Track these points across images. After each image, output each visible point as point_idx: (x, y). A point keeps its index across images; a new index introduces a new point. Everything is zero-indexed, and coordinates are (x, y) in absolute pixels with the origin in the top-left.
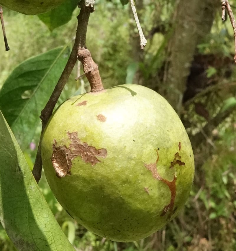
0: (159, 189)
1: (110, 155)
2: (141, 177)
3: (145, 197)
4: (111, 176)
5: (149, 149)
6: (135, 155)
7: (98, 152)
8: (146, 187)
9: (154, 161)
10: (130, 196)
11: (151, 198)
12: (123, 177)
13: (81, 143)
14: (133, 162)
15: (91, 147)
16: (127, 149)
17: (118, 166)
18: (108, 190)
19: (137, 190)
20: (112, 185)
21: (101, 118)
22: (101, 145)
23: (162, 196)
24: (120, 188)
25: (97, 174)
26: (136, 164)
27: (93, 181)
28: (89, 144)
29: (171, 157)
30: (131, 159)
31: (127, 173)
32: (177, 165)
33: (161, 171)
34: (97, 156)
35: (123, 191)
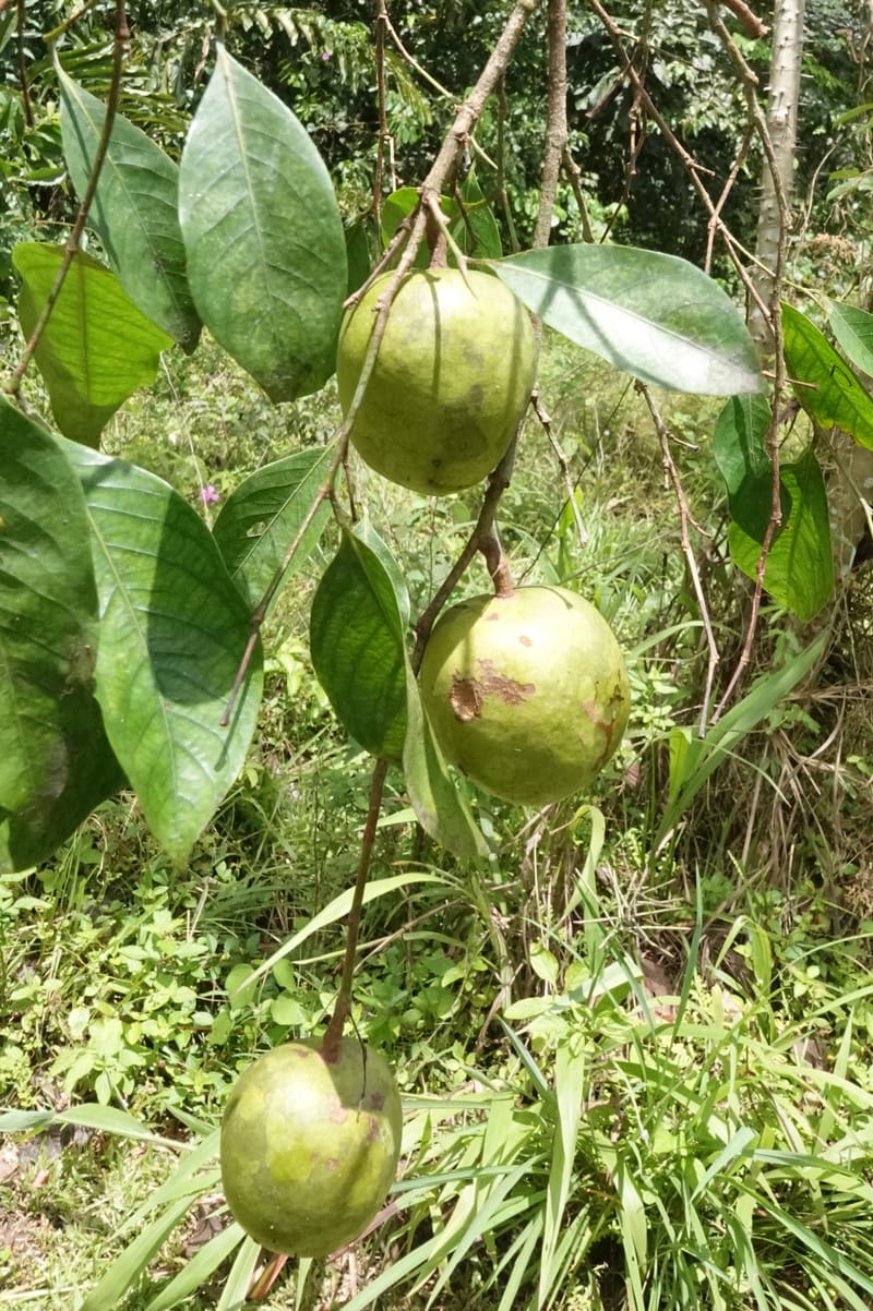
0: (595, 735)
1: (539, 692)
2: (576, 721)
3: (579, 747)
4: (539, 721)
5: (588, 682)
6: (570, 692)
7: (523, 688)
8: (581, 734)
9: (592, 698)
10: (561, 747)
11: (584, 747)
12: (555, 721)
13: (499, 675)
14: (568, 701)
15: (512, 681)
16: (562, 684)
17: (549, 707)
18: (533, 740)
19: (570, 738)
20: (540, 734)
21: (526, 641)
22: (526, 679)
23: (597, 744)
24: (549, 737)
25: (520, 718)
26: (572, 704)
27: (513, 727)
28: (510, 677)
29: (611, 692)
30: (565, 697)
31: (560, 716)
32: (617, 702)
33: (598, 712)
34: (520, 694)
35: (552, 740)
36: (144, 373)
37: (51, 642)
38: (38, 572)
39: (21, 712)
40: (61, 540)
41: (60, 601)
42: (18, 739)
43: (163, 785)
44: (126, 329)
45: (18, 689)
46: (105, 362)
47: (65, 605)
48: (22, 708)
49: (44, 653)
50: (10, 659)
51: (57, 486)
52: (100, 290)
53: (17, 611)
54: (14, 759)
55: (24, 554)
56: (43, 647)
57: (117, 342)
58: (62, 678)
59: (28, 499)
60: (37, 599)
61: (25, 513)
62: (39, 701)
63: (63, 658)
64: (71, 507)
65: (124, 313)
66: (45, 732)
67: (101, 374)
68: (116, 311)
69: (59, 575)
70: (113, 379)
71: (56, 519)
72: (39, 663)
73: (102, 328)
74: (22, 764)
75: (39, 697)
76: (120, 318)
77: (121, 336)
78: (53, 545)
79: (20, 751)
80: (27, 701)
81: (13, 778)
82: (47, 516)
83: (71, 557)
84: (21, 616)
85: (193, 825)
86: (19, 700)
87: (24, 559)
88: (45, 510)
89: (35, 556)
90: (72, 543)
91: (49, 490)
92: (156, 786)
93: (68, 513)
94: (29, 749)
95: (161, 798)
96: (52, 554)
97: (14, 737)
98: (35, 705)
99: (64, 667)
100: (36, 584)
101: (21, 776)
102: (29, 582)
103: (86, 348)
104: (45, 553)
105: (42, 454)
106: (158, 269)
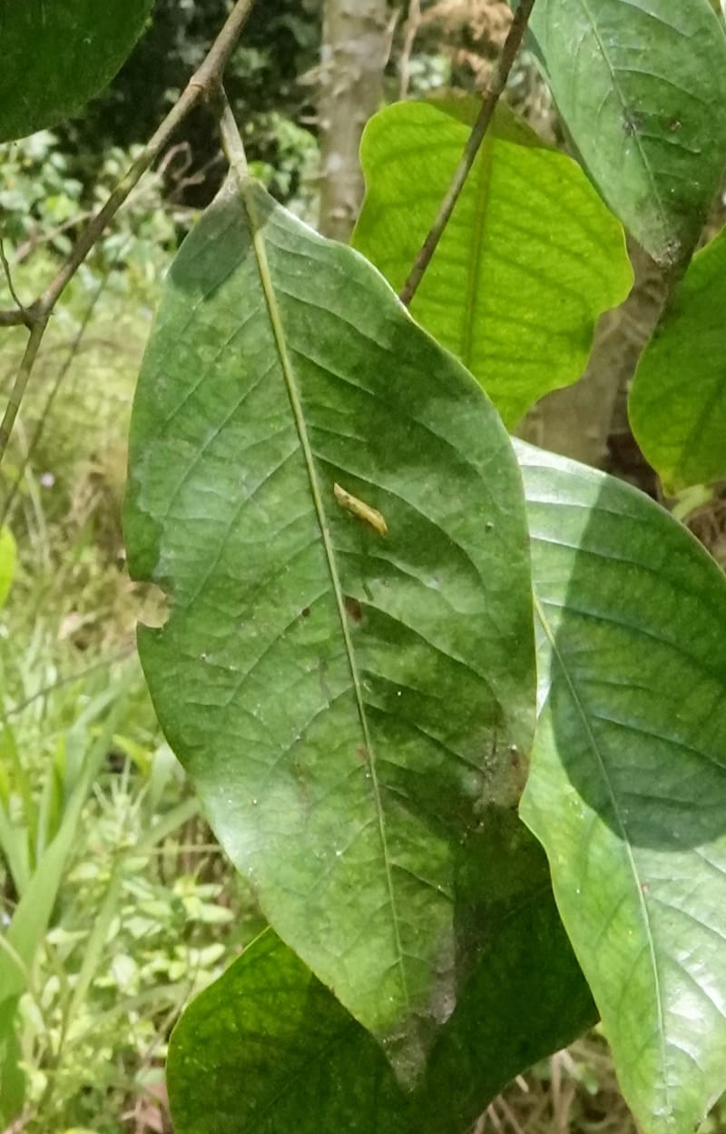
36: (566, 358)
37: (454, 737)
38: (439, 612)
39: (394, 861)
40: (482, 555)
41: (473, 664)
42: (386, 908)
43: (641, 1018)
44: (554, 263)
45: (392, 820)
46: (503, 331)
47: (480, 671)
48: (394, 855)
49: (440, 757)
50: (381, 765)
51: (480, 465)
52: (517, 183)
53: (399, 680)
54: (377, 942)
55: (416, 582)
56: (438, 745)
57: (532, 287)
58: (470, 801)
59: (429, 485)
60: (432, 661)
61: (422, 510)
62: (423, 843)
63: (472, 768)
64: (499, 499)
65: (551, 228)
66: (429, 902)
67: (493, 357)
68: (540, 226)
69: (473, 618)
70: (512, 367)
71: (473, 520)
72: (431, 774)
73: (509, 261)
74: (390, 952)
75: (424, 836)
76: (544, 238)
77: (539, 275)
78: (465, 564)
79: (388, 930)
80: (404, 842)
81: (375, 974)
82: (460, 515)
83: (494, 587)
84: (405, 689)
85: (695, 1093)
86: (391, 840)
87: (414, 591)
88: (456, 505)
89: (432, 584)
90: (499, 561)
91: (464, 471)
92: (632, 1017)
93: (494, 508)
94: (404, 927)
95: (640, 1041)
96: (464, 581)
97: (380, 904)
98: (418, 850)
99: (471, 783)
100: (436, 633)
101: (388, 973)
102: (422, 630)
103: (473, 301)
104: (450, 582)
105: (458, 407)
106: (629, 130)
